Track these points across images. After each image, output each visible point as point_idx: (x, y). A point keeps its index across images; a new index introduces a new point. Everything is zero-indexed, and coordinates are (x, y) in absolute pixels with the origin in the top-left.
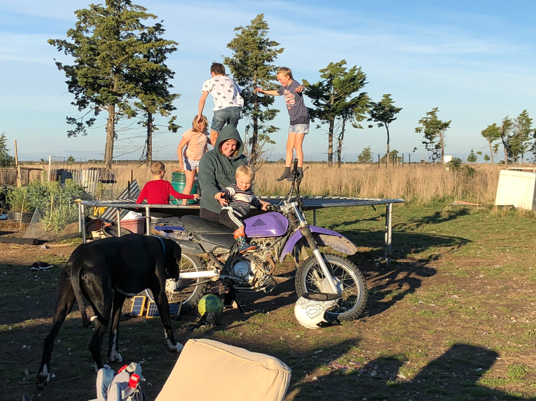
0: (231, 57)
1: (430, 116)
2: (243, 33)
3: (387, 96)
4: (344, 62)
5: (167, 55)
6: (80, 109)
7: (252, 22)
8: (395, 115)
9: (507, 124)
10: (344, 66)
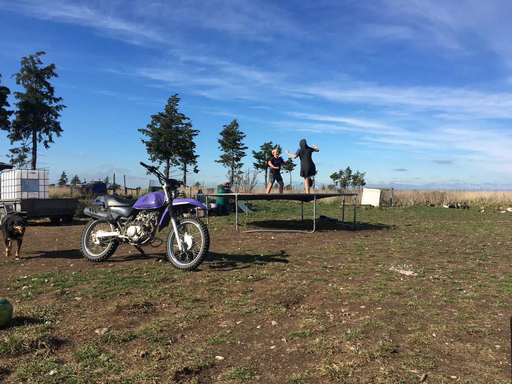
0: (222, 139)
2: (227, 128)
3: (290, 159)
4: (271, 143)
5: (193, 137)
6: (153, 162)
7: (231, 123)
9: (341, 173)
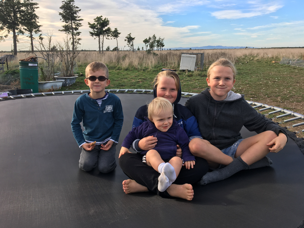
0: (62, 12)
1: (129, 36)
2: (65, 3)
3: (116, 29)
4: (102, 16)
8: (119, 35)
10: (102, 18)
